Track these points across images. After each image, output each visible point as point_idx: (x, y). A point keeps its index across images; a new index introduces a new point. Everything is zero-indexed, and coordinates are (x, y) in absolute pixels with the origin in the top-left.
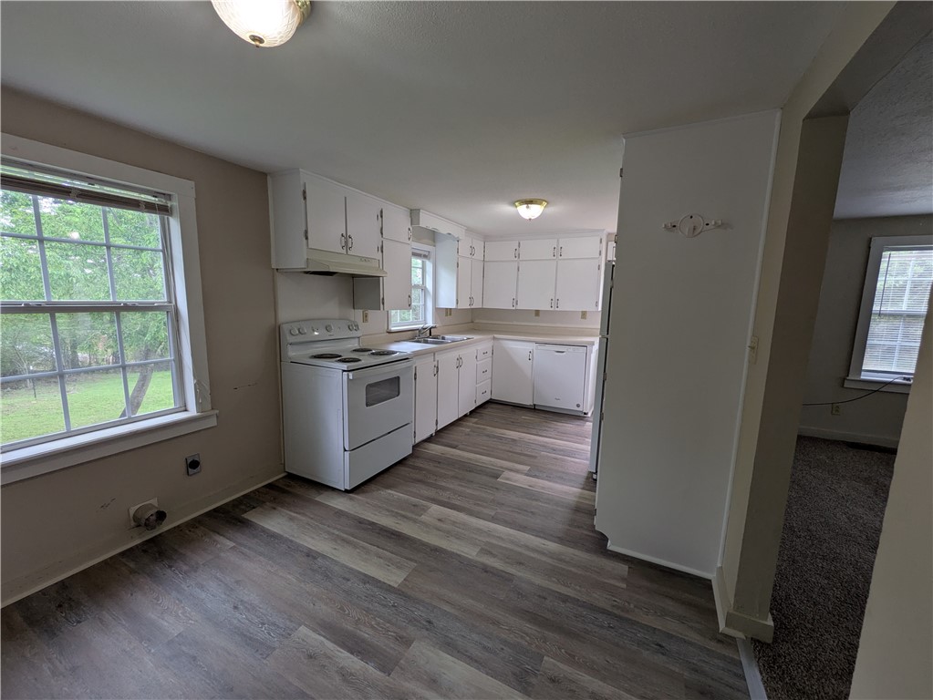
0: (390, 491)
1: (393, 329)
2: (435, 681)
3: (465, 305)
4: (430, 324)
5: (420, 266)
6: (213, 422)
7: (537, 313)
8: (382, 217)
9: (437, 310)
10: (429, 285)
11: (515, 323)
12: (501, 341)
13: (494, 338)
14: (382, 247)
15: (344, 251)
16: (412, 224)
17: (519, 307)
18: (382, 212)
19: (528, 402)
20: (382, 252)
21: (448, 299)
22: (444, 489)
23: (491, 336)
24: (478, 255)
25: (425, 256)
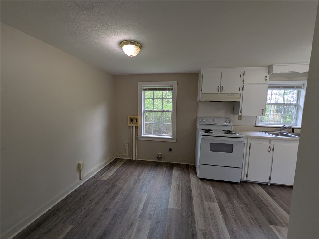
0: (211, 188)
2: (139, 231)
6: (175, 141)
14: (243, 88)
15: (219, 92)
16: (269, 73)
18: (244, 73)
22: (232, 202)
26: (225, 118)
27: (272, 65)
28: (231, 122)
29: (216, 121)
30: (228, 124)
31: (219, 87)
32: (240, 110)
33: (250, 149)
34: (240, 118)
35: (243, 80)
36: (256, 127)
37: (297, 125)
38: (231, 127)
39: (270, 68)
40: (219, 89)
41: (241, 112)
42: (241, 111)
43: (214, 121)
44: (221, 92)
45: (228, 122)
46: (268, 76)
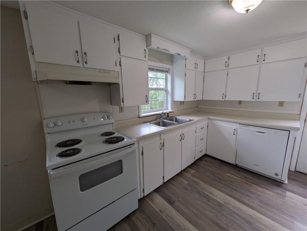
1: (143, 115)
3: (190, 98)
4: (170, 110)
5: (164, 77)
7: (240, 102)
8: (119, 40)
9: (174, 103)
10: (169, 88)
11: (224, 108)
12: (213, 121)
13: (209, 119)
15: (80, 65)
17: (227, 99)
19: (232, 161)
20: (120, 65)
21: (179, 96)
23: (207, 117)
24: (201, 68)
25: (166, 72)
26: (100, 112)
27: (151, 34)
28: (111, 118)
29: (86, 120)
30: (108, 121)
31: (79, 53)
32: (121, 97)
33: (142, 155)
34: (121, 109)
35: (119, 49)
36: (140, 119)
37: (167, 110)
38: (111, 125)
39: (148, 38)
40: (80, 57)
41: (123, 102)
42: (123, 99)
43: (82, 120)
44: (85, 65)
45: (106, 118)
46: (147, 50)
